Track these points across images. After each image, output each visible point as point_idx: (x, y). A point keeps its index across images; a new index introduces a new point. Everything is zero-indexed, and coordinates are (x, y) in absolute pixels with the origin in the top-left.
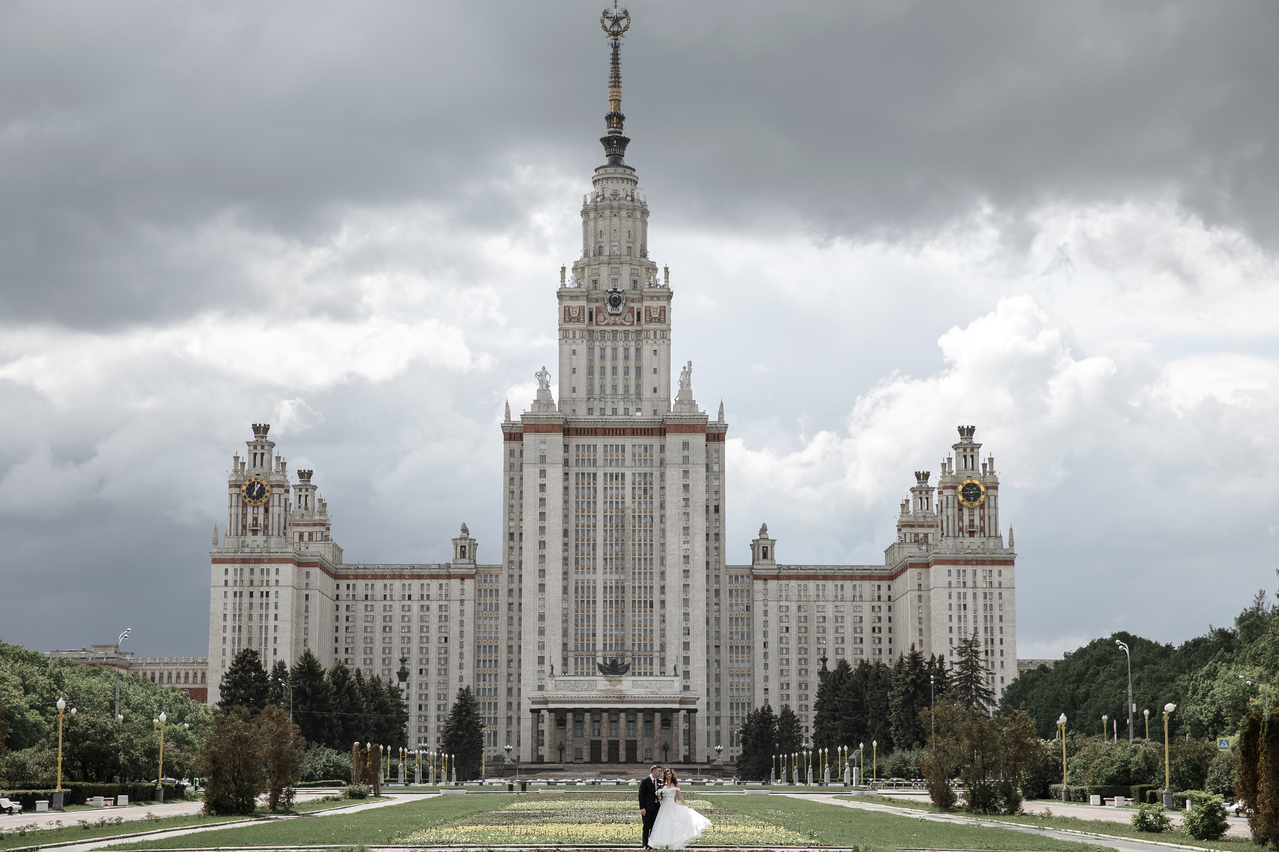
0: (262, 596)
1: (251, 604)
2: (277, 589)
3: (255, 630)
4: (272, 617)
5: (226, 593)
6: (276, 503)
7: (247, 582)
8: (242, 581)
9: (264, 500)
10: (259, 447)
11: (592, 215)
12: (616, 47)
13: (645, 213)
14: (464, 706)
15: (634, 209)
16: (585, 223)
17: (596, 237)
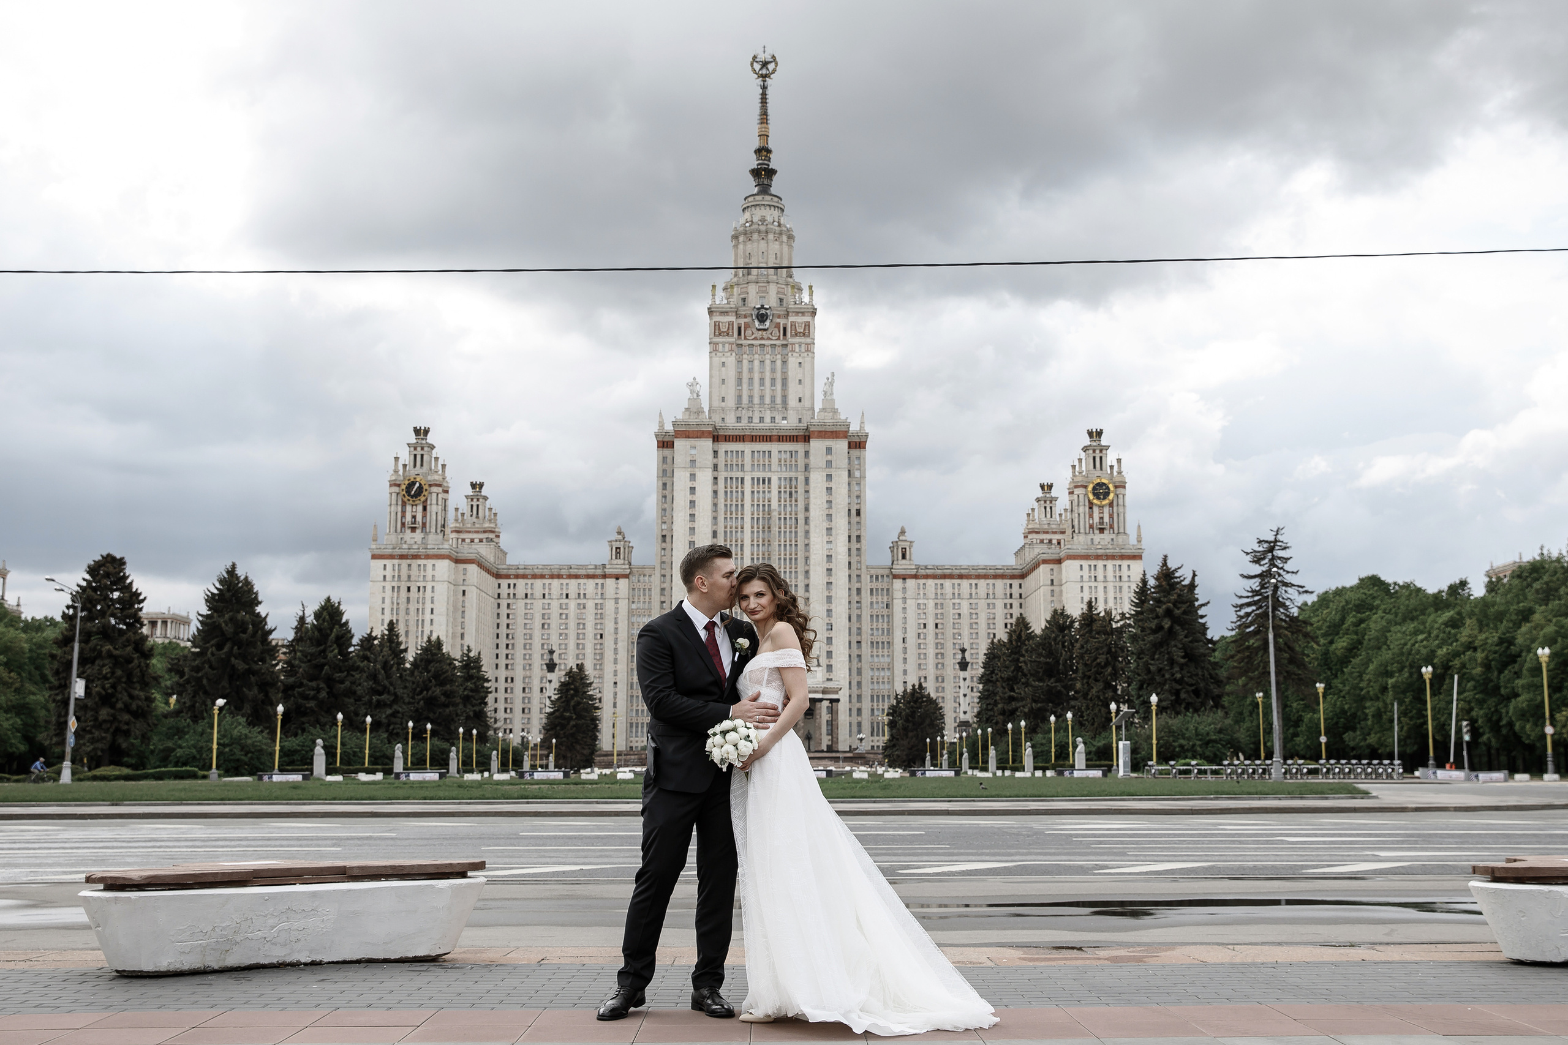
0: (419, 591)
1: (408, 599)
2: (433, 584)
3: (412, 623)
4: (428, 611)
5: (384, 587)
6: (434, 501)
7: (404, 577)
8: (399, 576)
9: (423, 499)
10: (419, 449)
11: (741, 239)
12: (764, 88)
13: (791, 237)
14: (572, 684)
15: (781, 234)
16: (736, 246)
17: (745, 259)
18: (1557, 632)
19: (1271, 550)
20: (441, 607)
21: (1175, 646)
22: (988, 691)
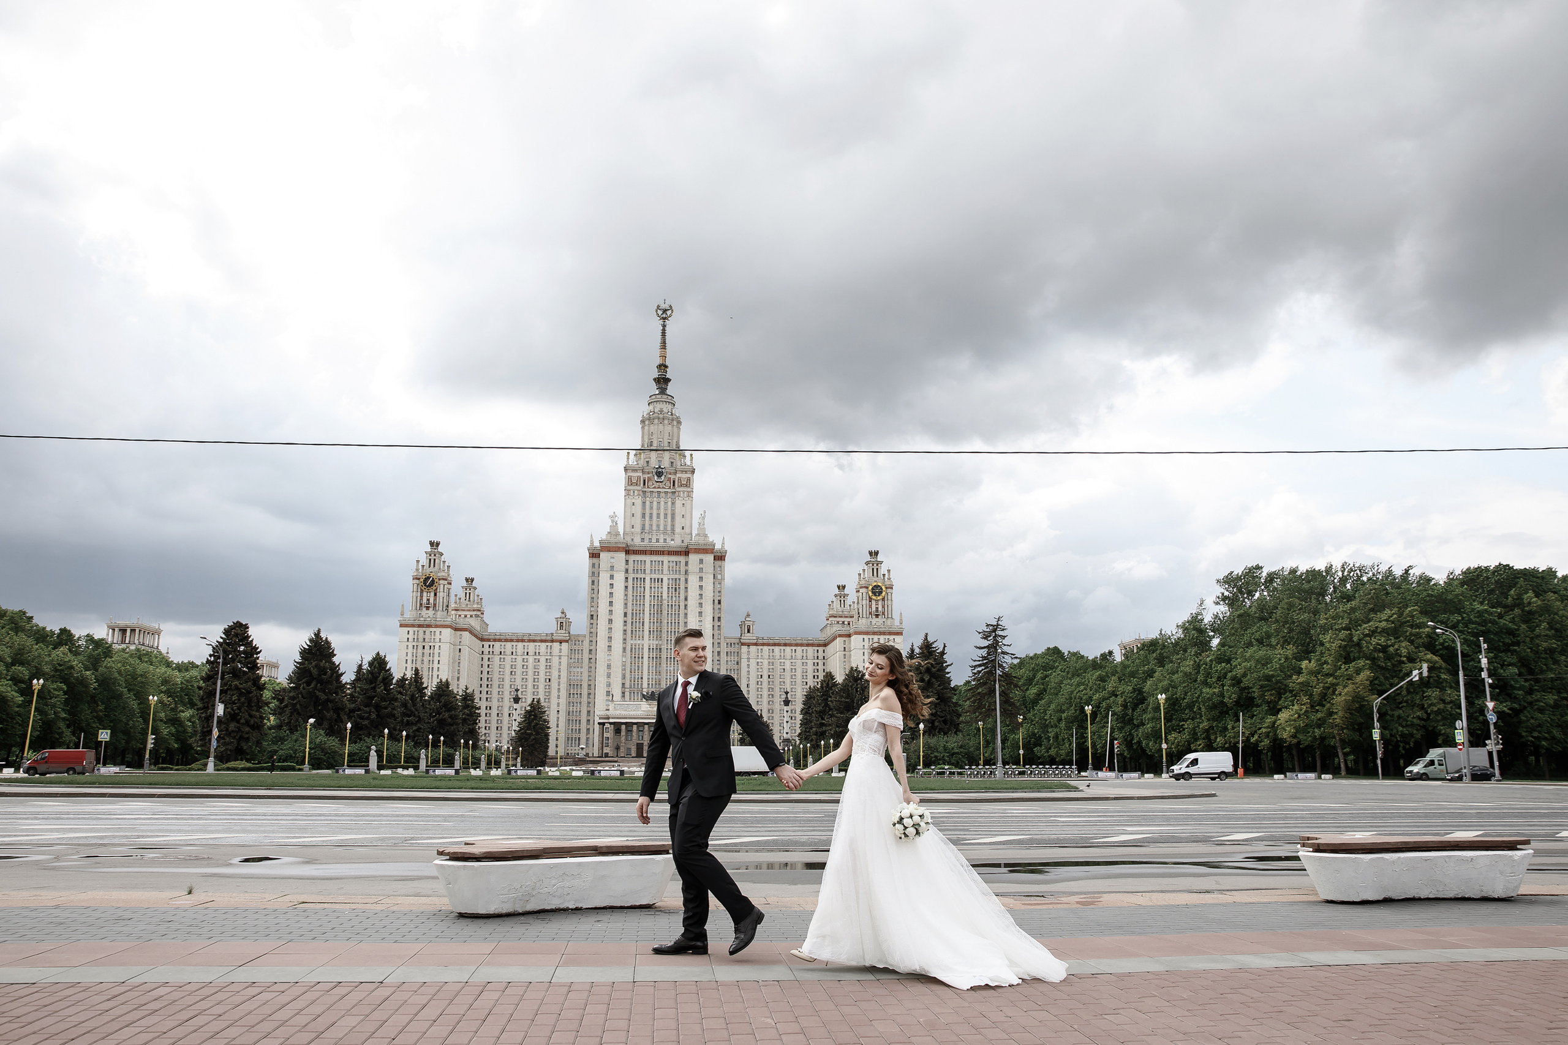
0: (430, 648)
1: (423, 653)
2: (440, 644)
3: (426, 670)
4: (436, 662)
5: (408, 645)
6: (442, 590)
7: (421, 640)
8: (418, 639)
9: (434, 588)
10: (433, 555)
11: (647, 422)
12: (664, 326)
13: (679, 423)
14: (533, 711)
15: (673, 420)
16: (643, 428)
17: (649, 436)
18: (1170, 684)
19: (994, 631)
20: (445, 658)
21: (932, 692)
22: (806, 719)
